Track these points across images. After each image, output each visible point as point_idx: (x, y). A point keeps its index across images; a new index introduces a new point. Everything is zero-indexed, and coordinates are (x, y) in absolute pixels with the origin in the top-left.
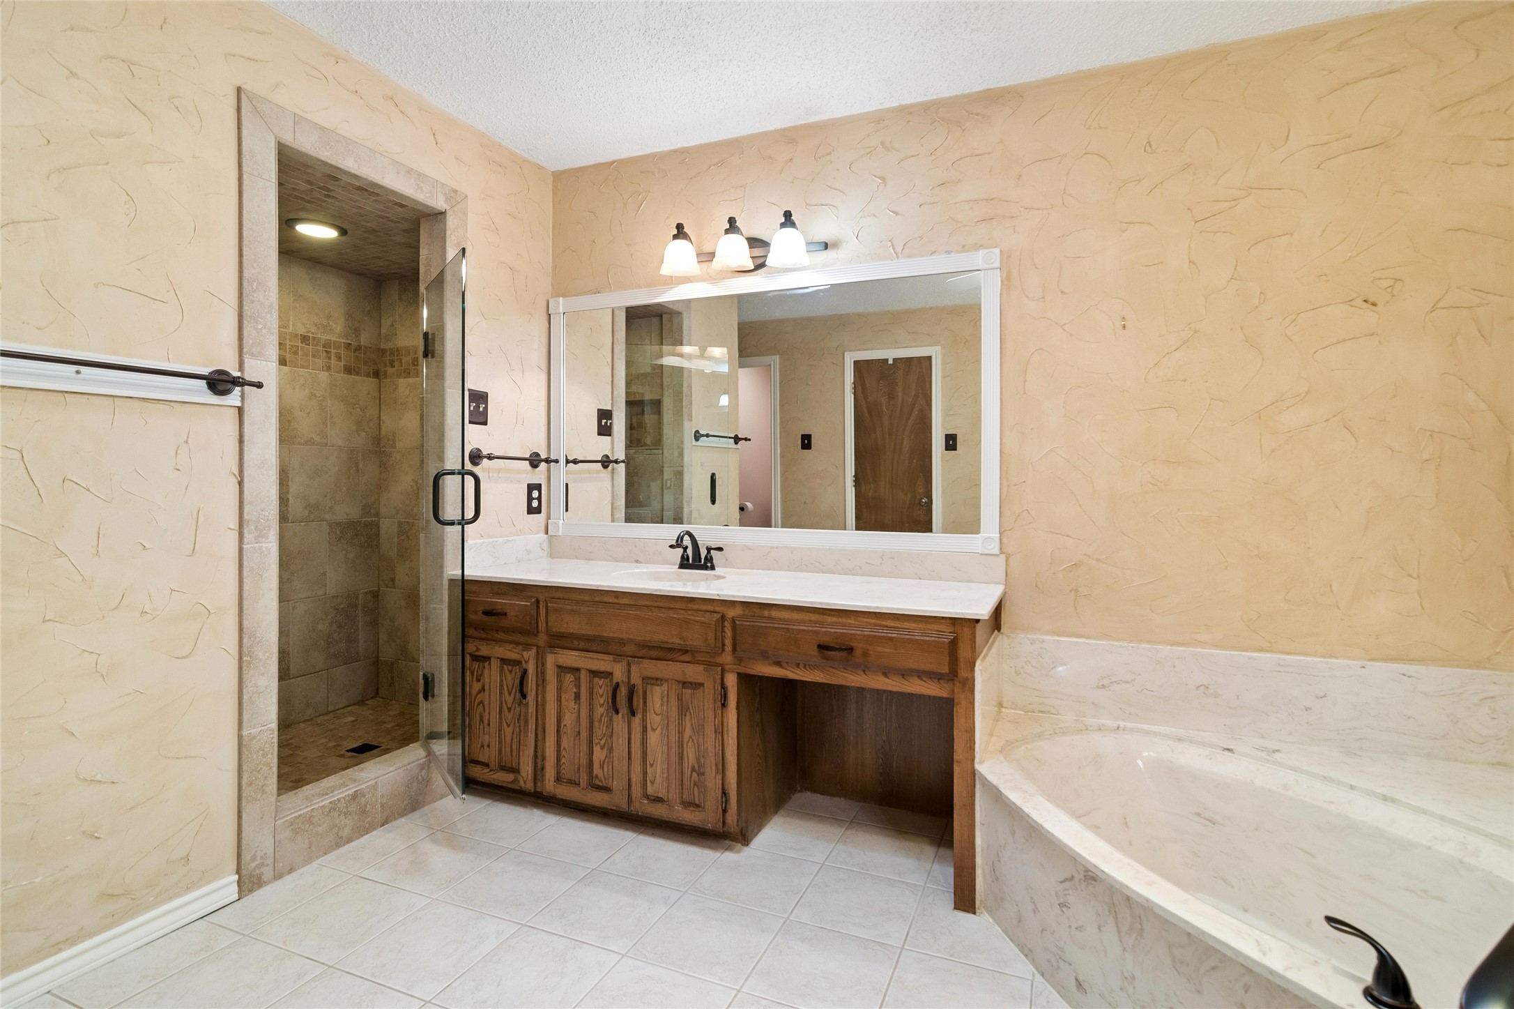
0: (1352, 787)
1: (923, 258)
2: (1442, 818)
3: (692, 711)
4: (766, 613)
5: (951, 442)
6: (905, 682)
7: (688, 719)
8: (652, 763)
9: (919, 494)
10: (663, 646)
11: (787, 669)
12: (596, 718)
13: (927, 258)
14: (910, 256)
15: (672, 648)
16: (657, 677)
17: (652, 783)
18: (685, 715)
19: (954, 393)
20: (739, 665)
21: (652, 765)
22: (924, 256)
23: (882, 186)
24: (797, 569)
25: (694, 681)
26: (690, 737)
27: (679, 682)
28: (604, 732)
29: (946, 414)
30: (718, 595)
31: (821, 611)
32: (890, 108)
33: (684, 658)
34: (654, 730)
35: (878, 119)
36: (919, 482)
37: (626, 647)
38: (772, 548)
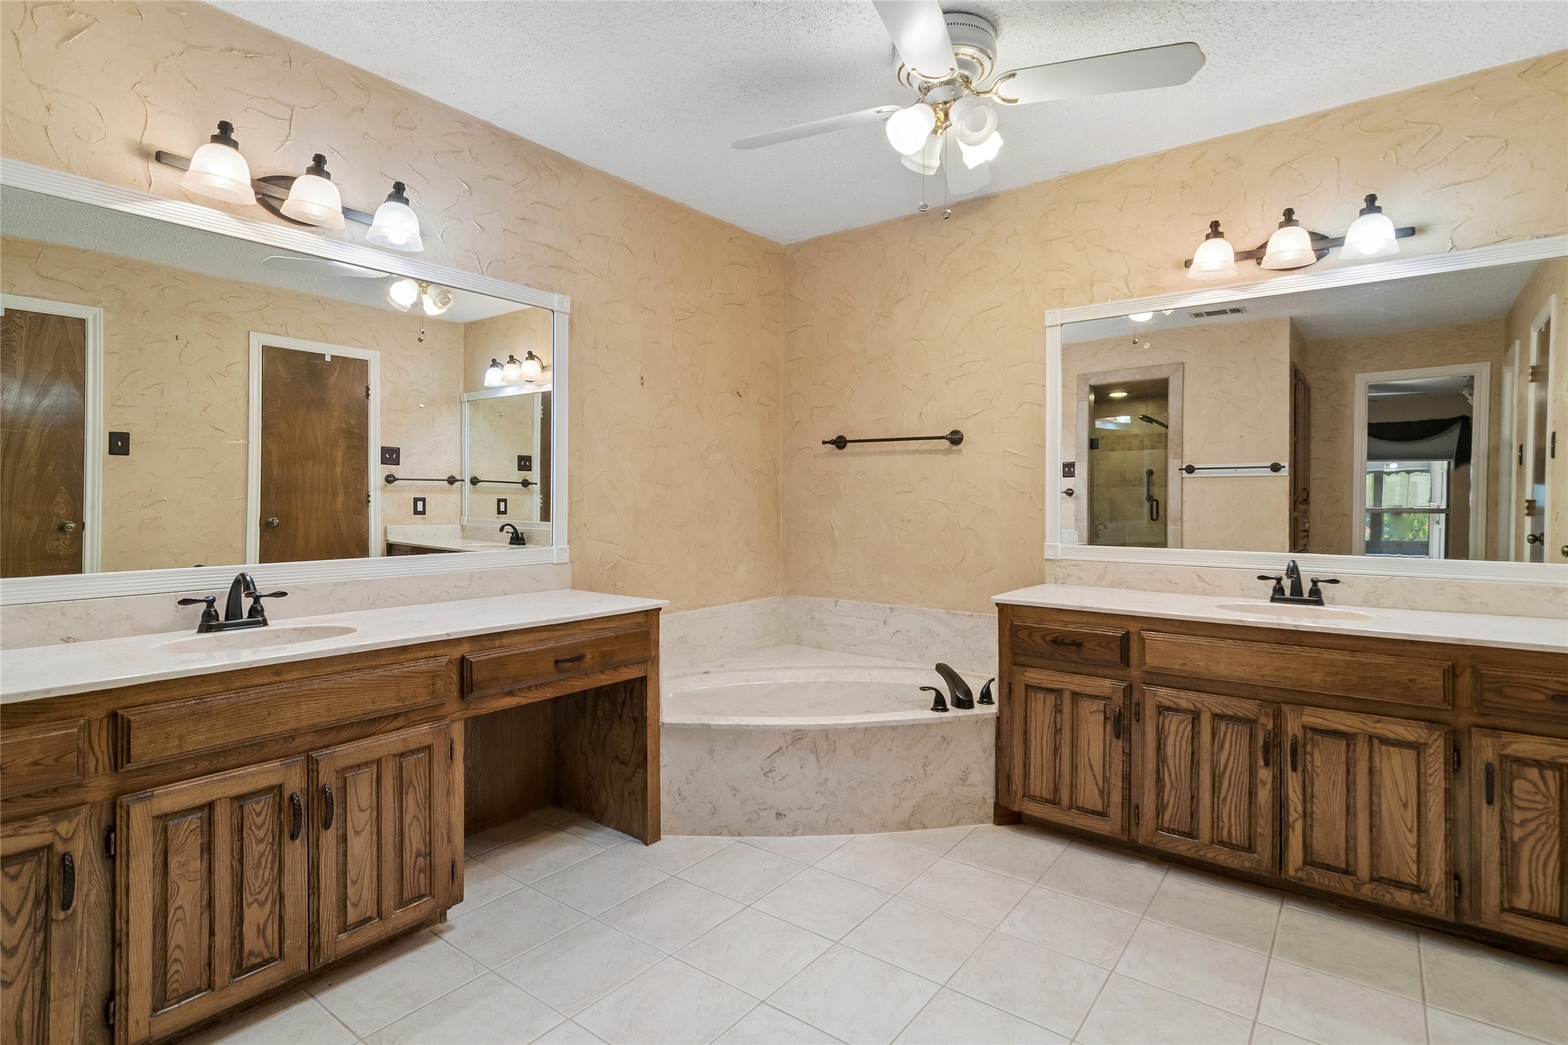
0: (771, 669)
1: (504, 282)
2: (810, 668)
3: (416, 784)
4: (497, 643)
5: (119, 444)
6: (616, 674)
7: (410, 796)
8: (355, 879)
9: (58, 516)
10: (365, 719)
11: (519, 696)
12: (249, 862)
13: (508, 283)
14: (494, 276)
15: (375, 719)
16: (364, 760)
17: (355, 905)
18: (407, 793)
19: (125, 377)
20: (467, 709)
21: (354, 883)
22: (506, 281)
23: (467, 194)
24: (373, 606)
25: (419, 746)
26: (415, 817)
27: (395, 755)
28: (266, 879)
29: (113, 404)
30: (448, 634)
31: (550, 628)
32: (479, 119)
33: (395, 724)
34: (357, 833)
35: (467, 123)
36: (58, 499)
37: (297, 740)
38: (335, 585)
